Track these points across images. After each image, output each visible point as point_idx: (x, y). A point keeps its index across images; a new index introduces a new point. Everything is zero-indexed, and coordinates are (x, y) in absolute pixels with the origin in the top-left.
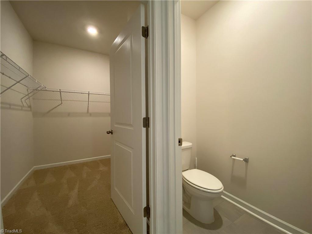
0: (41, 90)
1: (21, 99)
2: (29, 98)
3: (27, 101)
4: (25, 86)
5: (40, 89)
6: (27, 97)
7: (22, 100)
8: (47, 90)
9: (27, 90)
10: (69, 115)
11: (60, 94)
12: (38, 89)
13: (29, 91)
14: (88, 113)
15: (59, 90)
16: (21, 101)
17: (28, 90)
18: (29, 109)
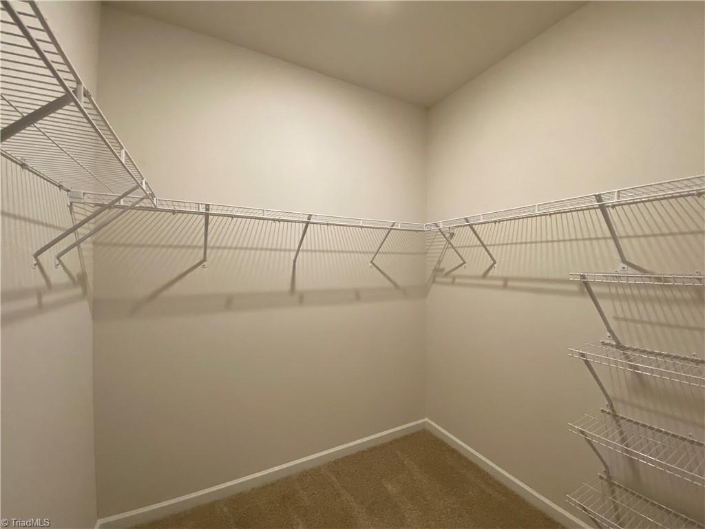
0: (133, 207)
1: (36, 256)
2: (77, 244)
3: (70, 259)
4: (60, 187)
5: (129, 204)
6: (71, 239)
7: (41, 258)
8: (155, 209)
9: (71, 207)
10: (229, 302)
11: (203, 221)
12: (117, 204)
13: (81, 214)
14: (295, 295)
15: (202, 210)
16: (38, 264)
17: (75, 209)
18: (79, 291)
